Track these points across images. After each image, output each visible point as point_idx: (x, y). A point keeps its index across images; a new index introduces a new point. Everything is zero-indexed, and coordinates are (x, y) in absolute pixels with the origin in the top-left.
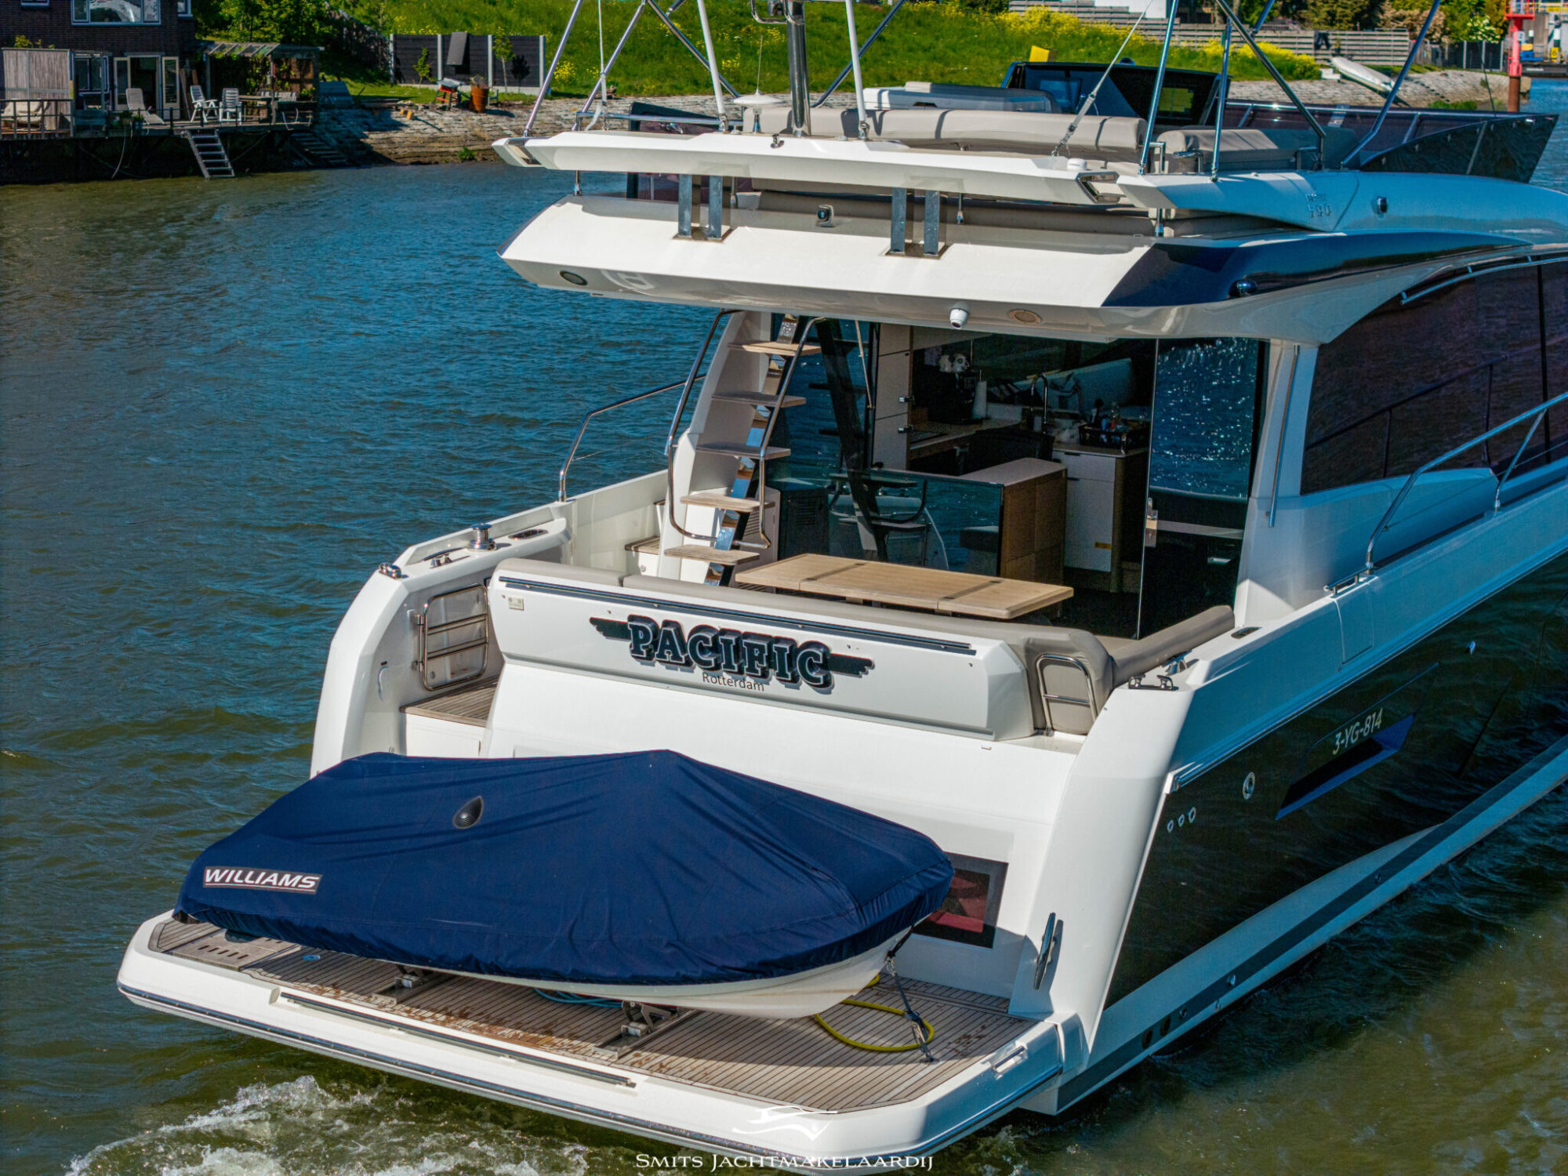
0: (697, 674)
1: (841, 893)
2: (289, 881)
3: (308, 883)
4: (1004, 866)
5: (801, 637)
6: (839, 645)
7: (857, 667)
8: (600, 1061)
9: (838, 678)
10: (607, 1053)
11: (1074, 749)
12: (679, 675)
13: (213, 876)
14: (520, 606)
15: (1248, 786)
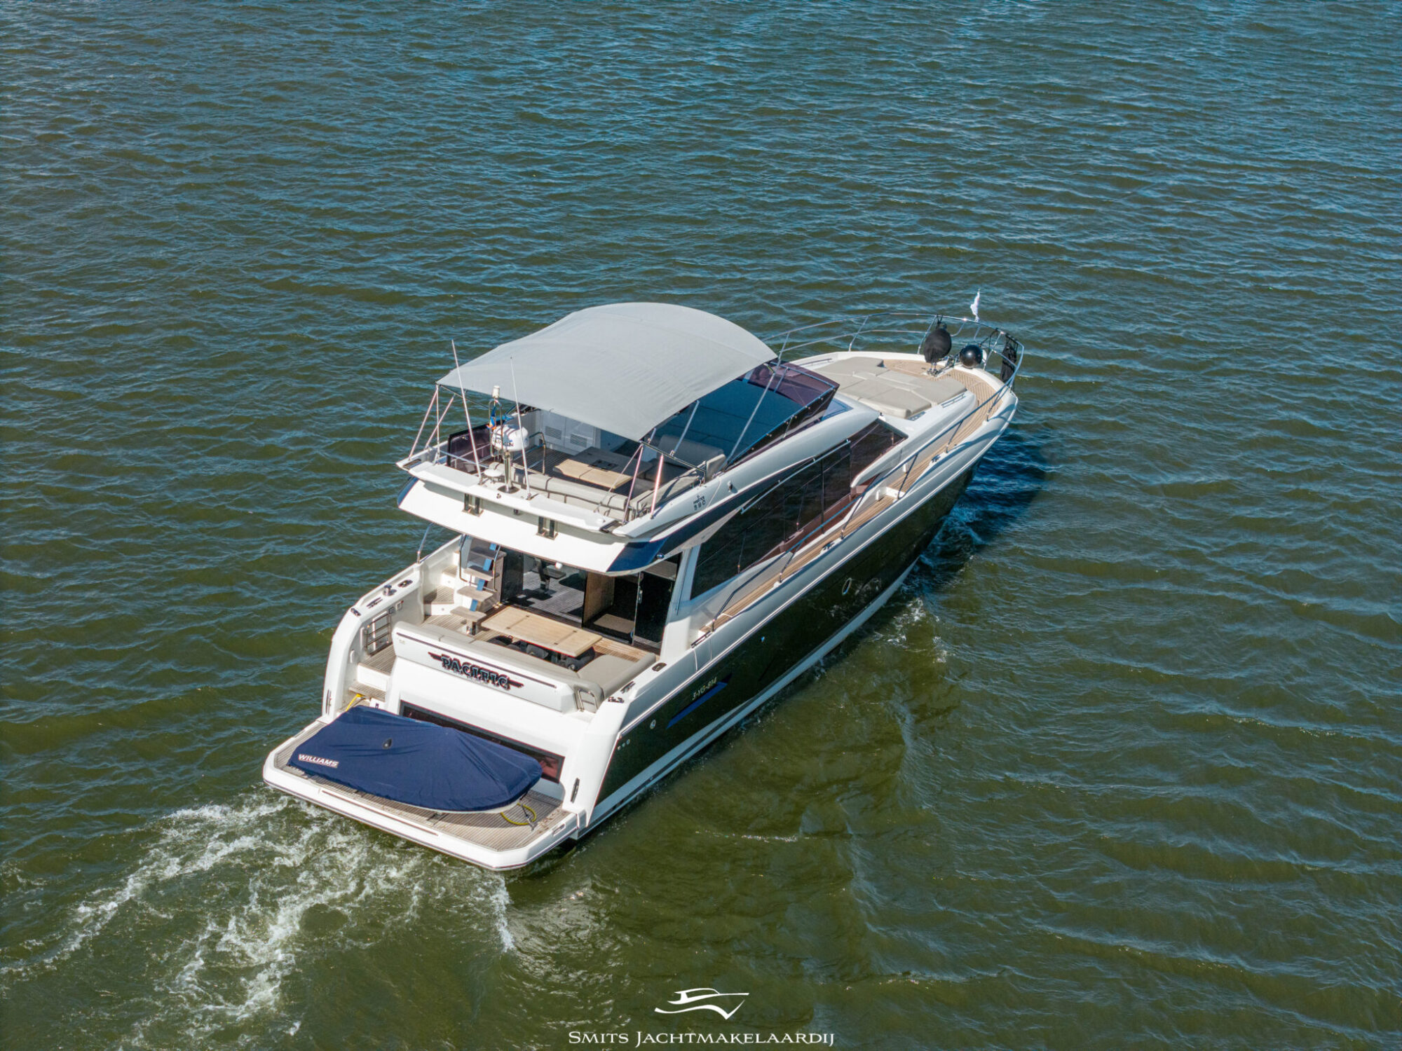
1: (504, 787)
2: (328, 763)
3: (334, 764)
4: (562, 758)
5: (500, 672)
6: (513, 678)
7: (519, 685)
8: (427, 825)
9: (512, 687)
10: (429, 823)
11: (589, 721)
13: (302, 757)
15: (652, 725)
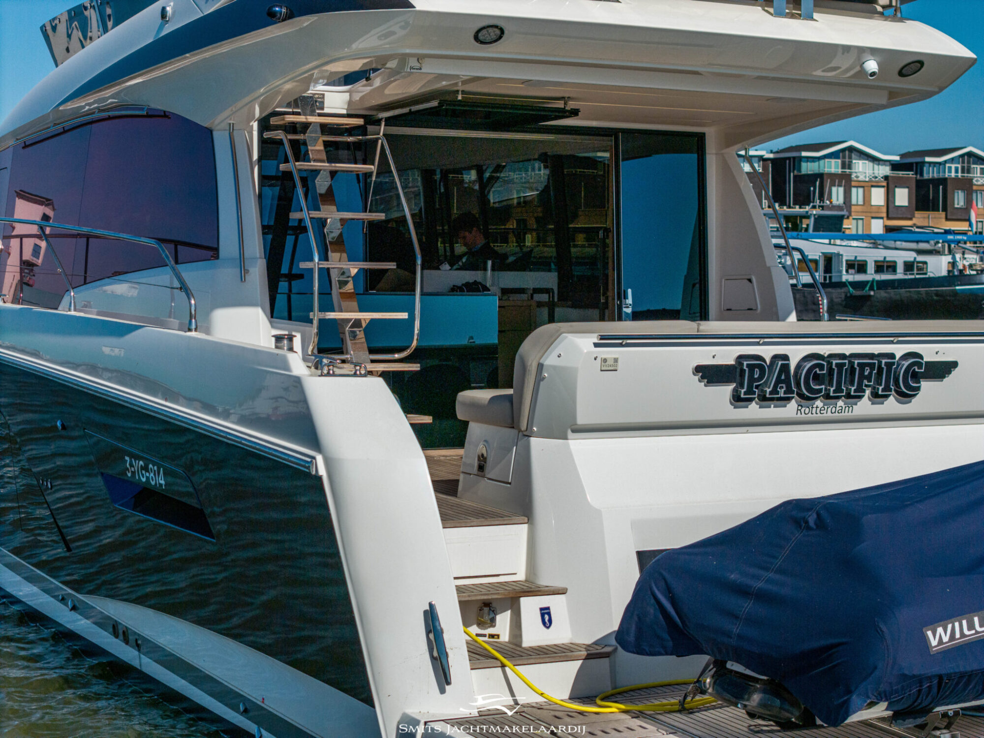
0: (791, 409)
7: (944, 370)
12: (773, 412)
14: (610, 367)
